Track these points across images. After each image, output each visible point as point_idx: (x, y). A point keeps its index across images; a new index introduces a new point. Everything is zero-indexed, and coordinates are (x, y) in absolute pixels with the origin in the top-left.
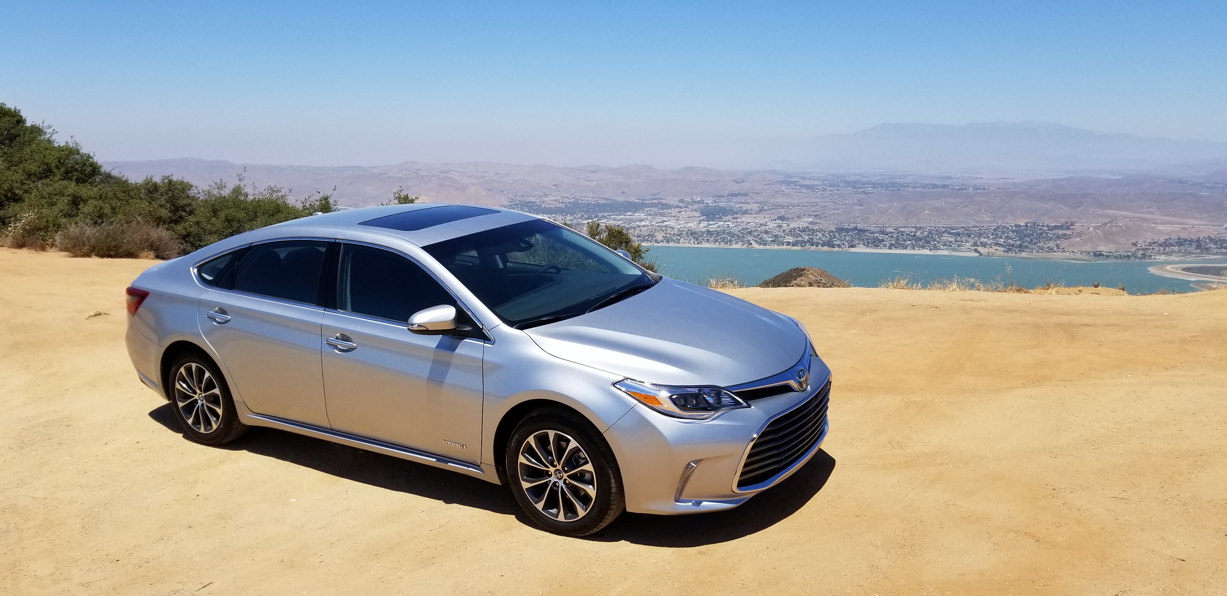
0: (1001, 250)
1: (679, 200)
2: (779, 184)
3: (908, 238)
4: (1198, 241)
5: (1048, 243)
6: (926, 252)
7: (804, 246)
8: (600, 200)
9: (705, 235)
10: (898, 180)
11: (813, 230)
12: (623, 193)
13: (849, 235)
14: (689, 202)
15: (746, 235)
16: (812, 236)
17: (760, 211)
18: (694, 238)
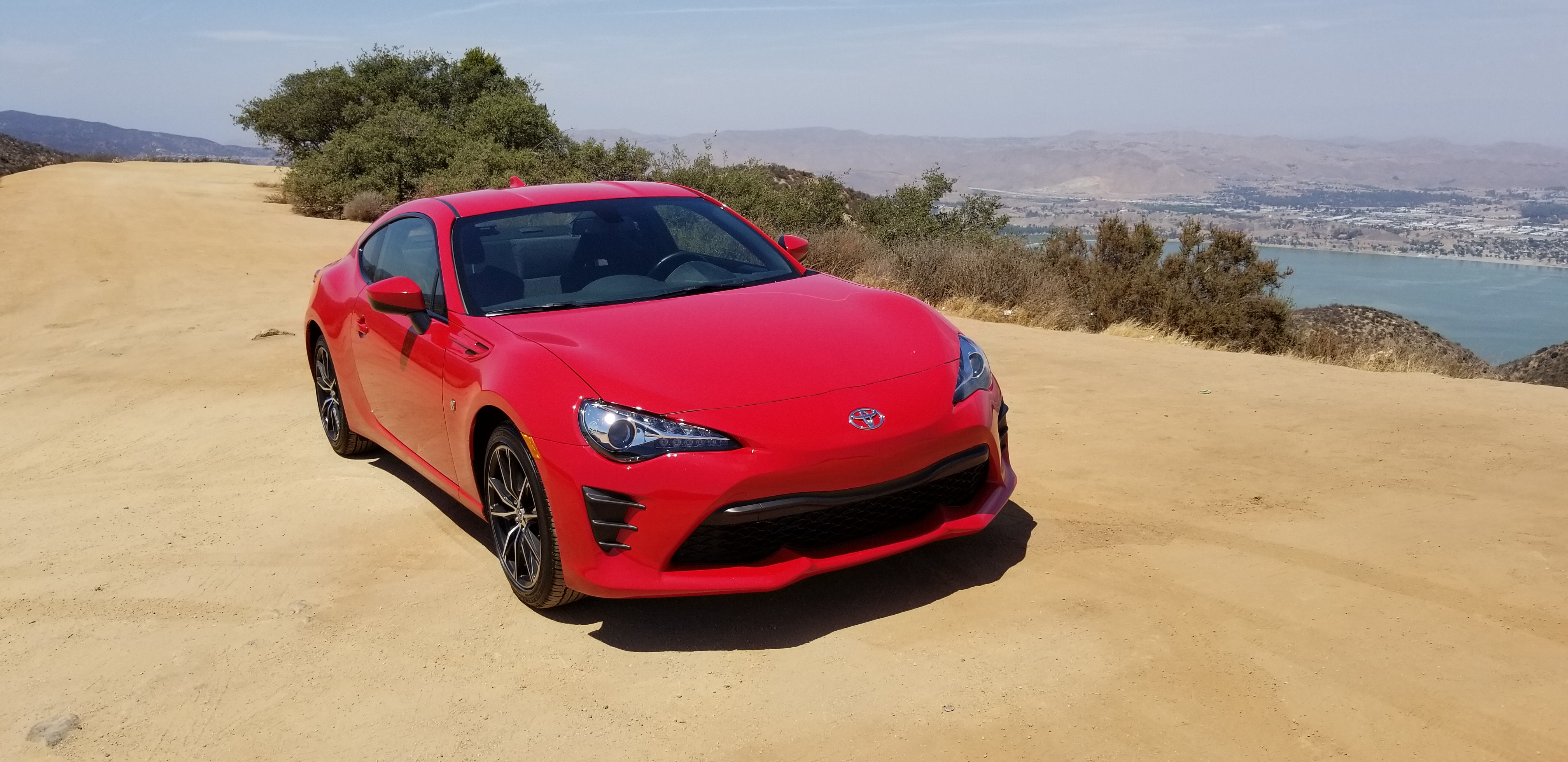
18: (1506, 250)
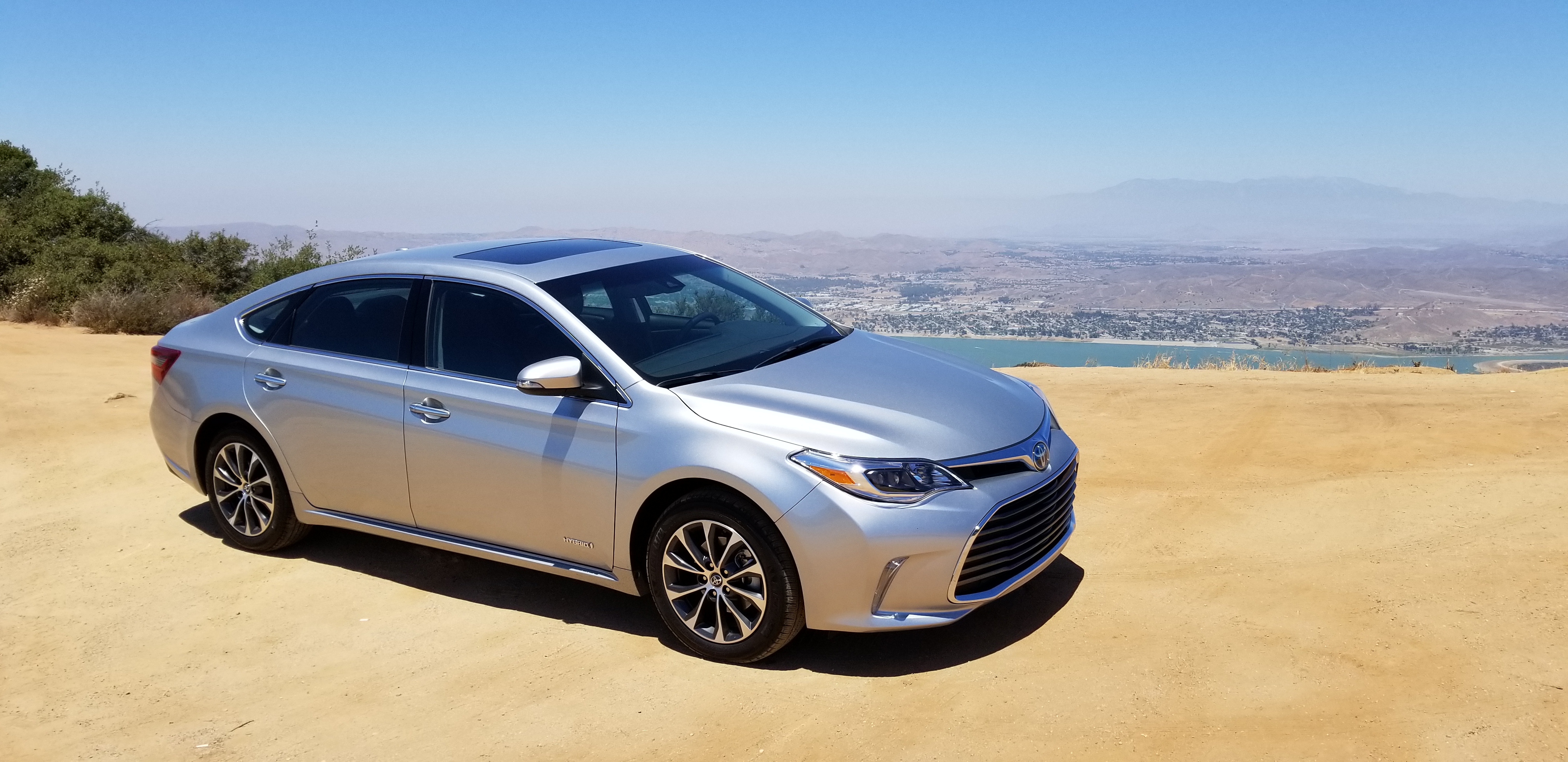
0: (1285, 342)
1: (873, 276)
2: (1000, 256)
3: (1167, 326)
4: (1538, 329)
5: (1346, 332)
6: (1189, 343)
7: (1033, 336)
8: (772, 276)
9: (906, 321)
10: (1153, 252)
11: (1044, 315)
12: (802, 267)
13: (1090, 322)
14: (887, 279)
15: (959, 321)
16: (1043, 322)
17: (977, 291)
18: (893, 325)
